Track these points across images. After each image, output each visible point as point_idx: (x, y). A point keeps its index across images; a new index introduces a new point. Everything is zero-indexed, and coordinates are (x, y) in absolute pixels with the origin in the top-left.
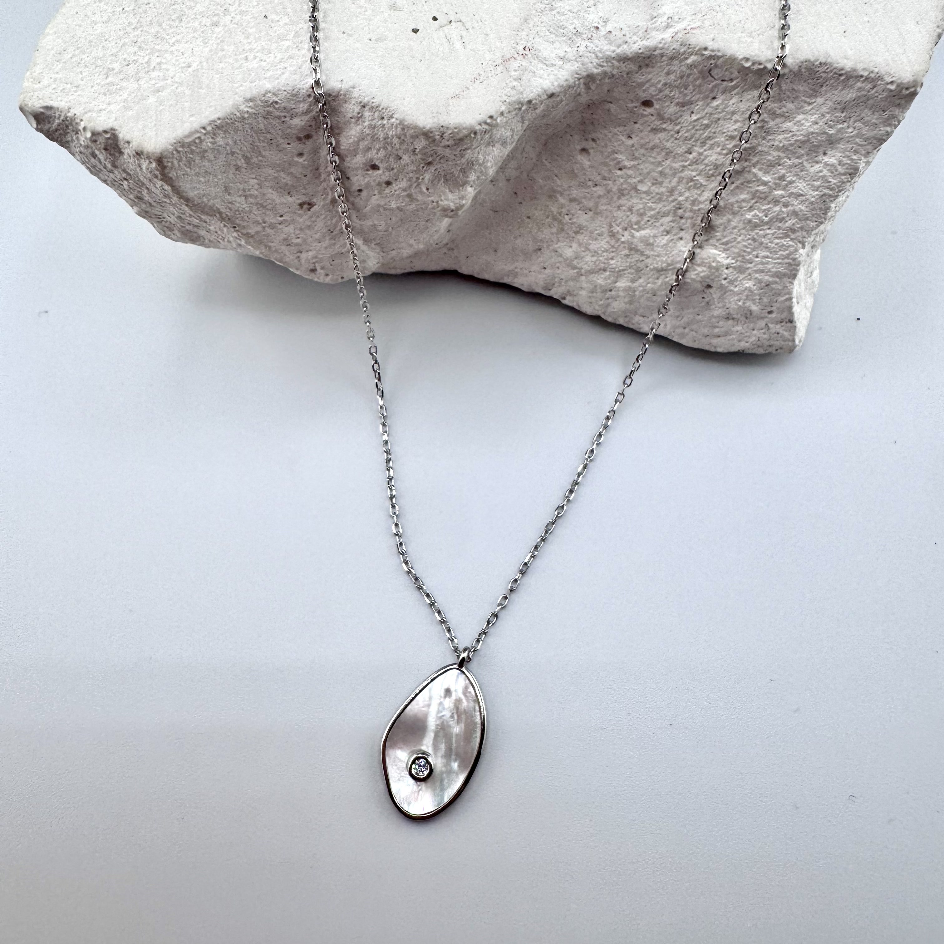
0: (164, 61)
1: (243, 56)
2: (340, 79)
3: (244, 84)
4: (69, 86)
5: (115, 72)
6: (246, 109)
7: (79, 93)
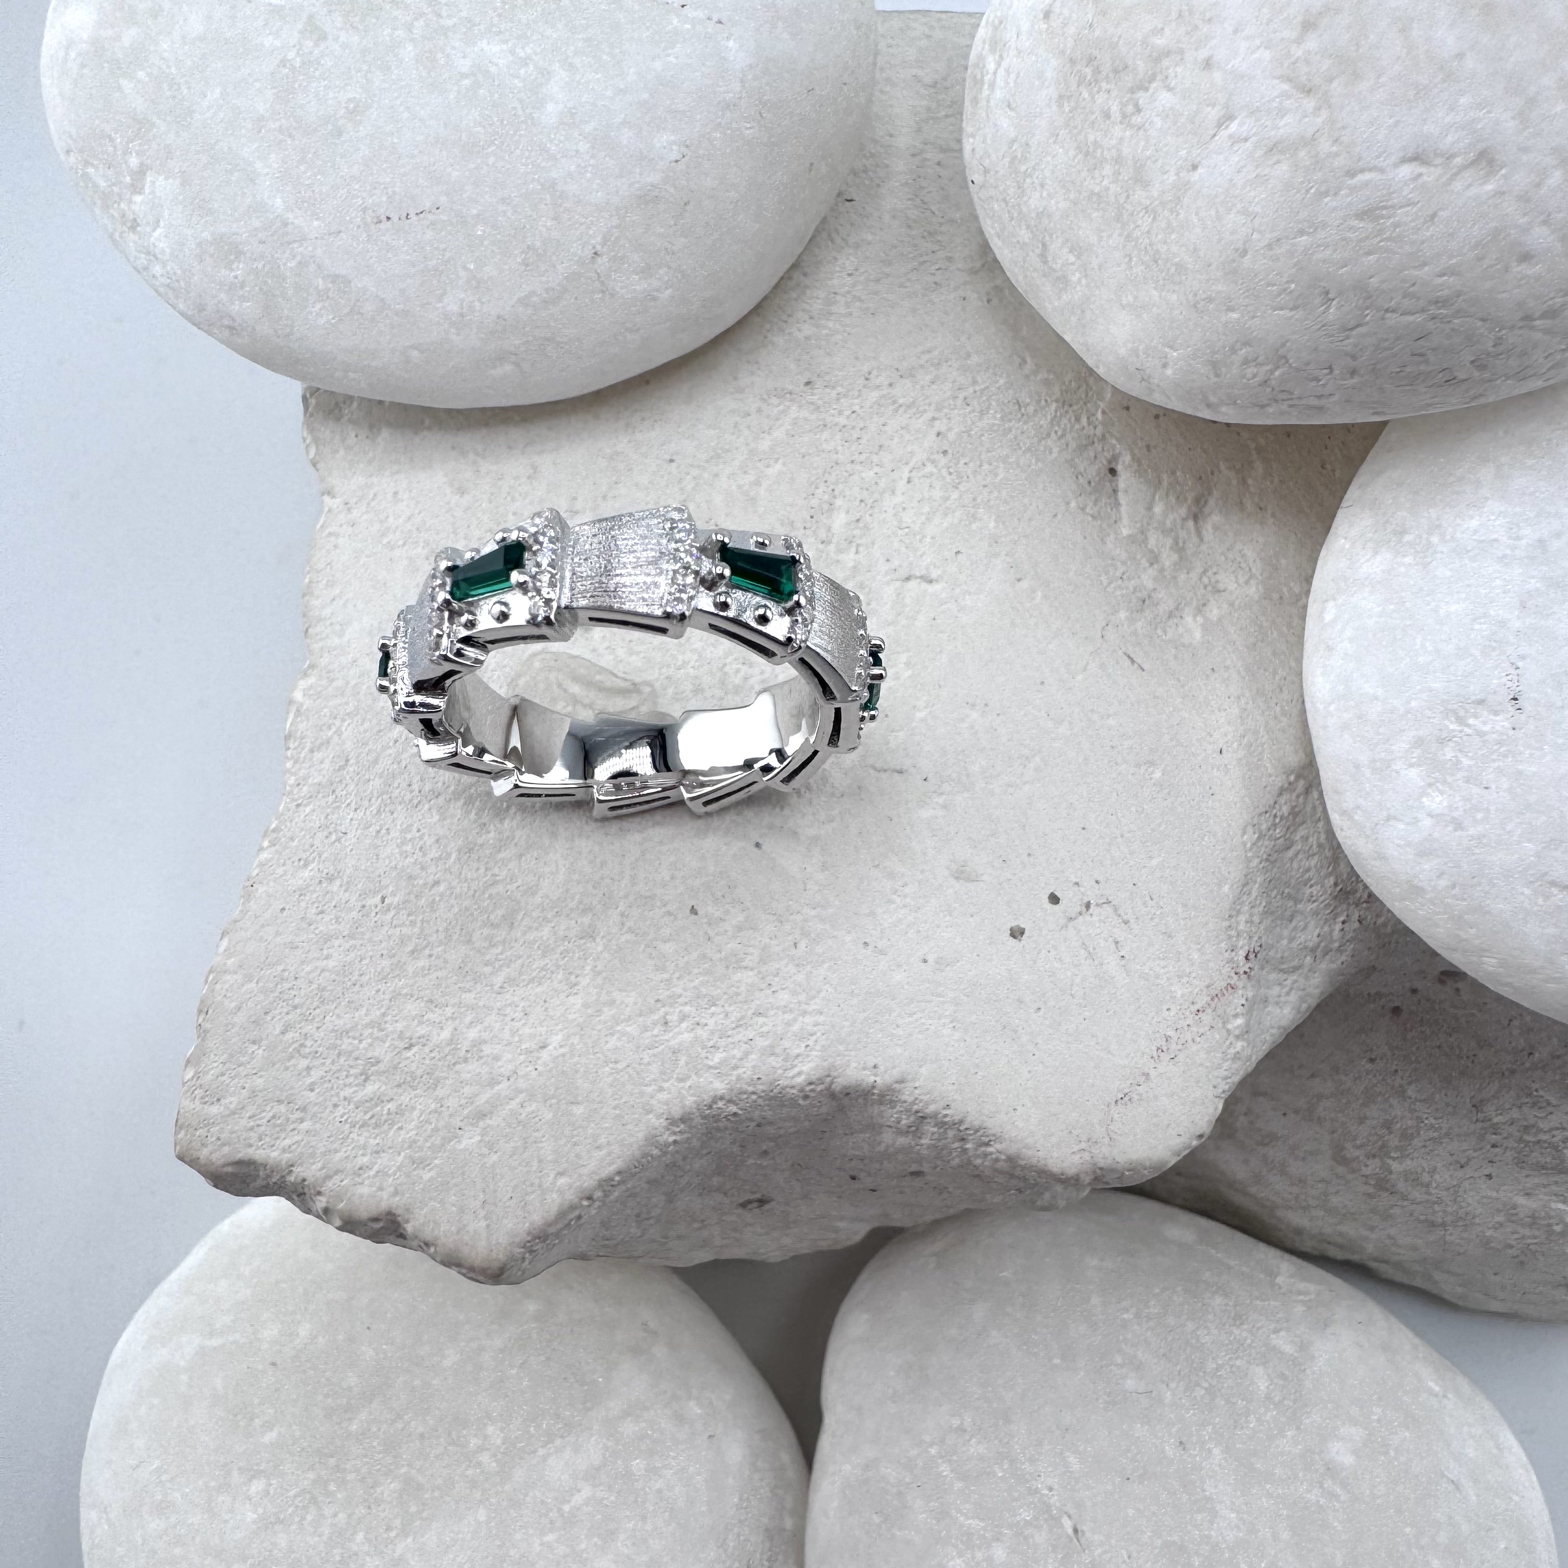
0: (485, 1036)
1: (656, 1017)
2: (871, 1061)
3: (666, 1085)
4: (283, 1108)
5: (381, 1067)
6: (671, 1139)
7: (305, 1125)
